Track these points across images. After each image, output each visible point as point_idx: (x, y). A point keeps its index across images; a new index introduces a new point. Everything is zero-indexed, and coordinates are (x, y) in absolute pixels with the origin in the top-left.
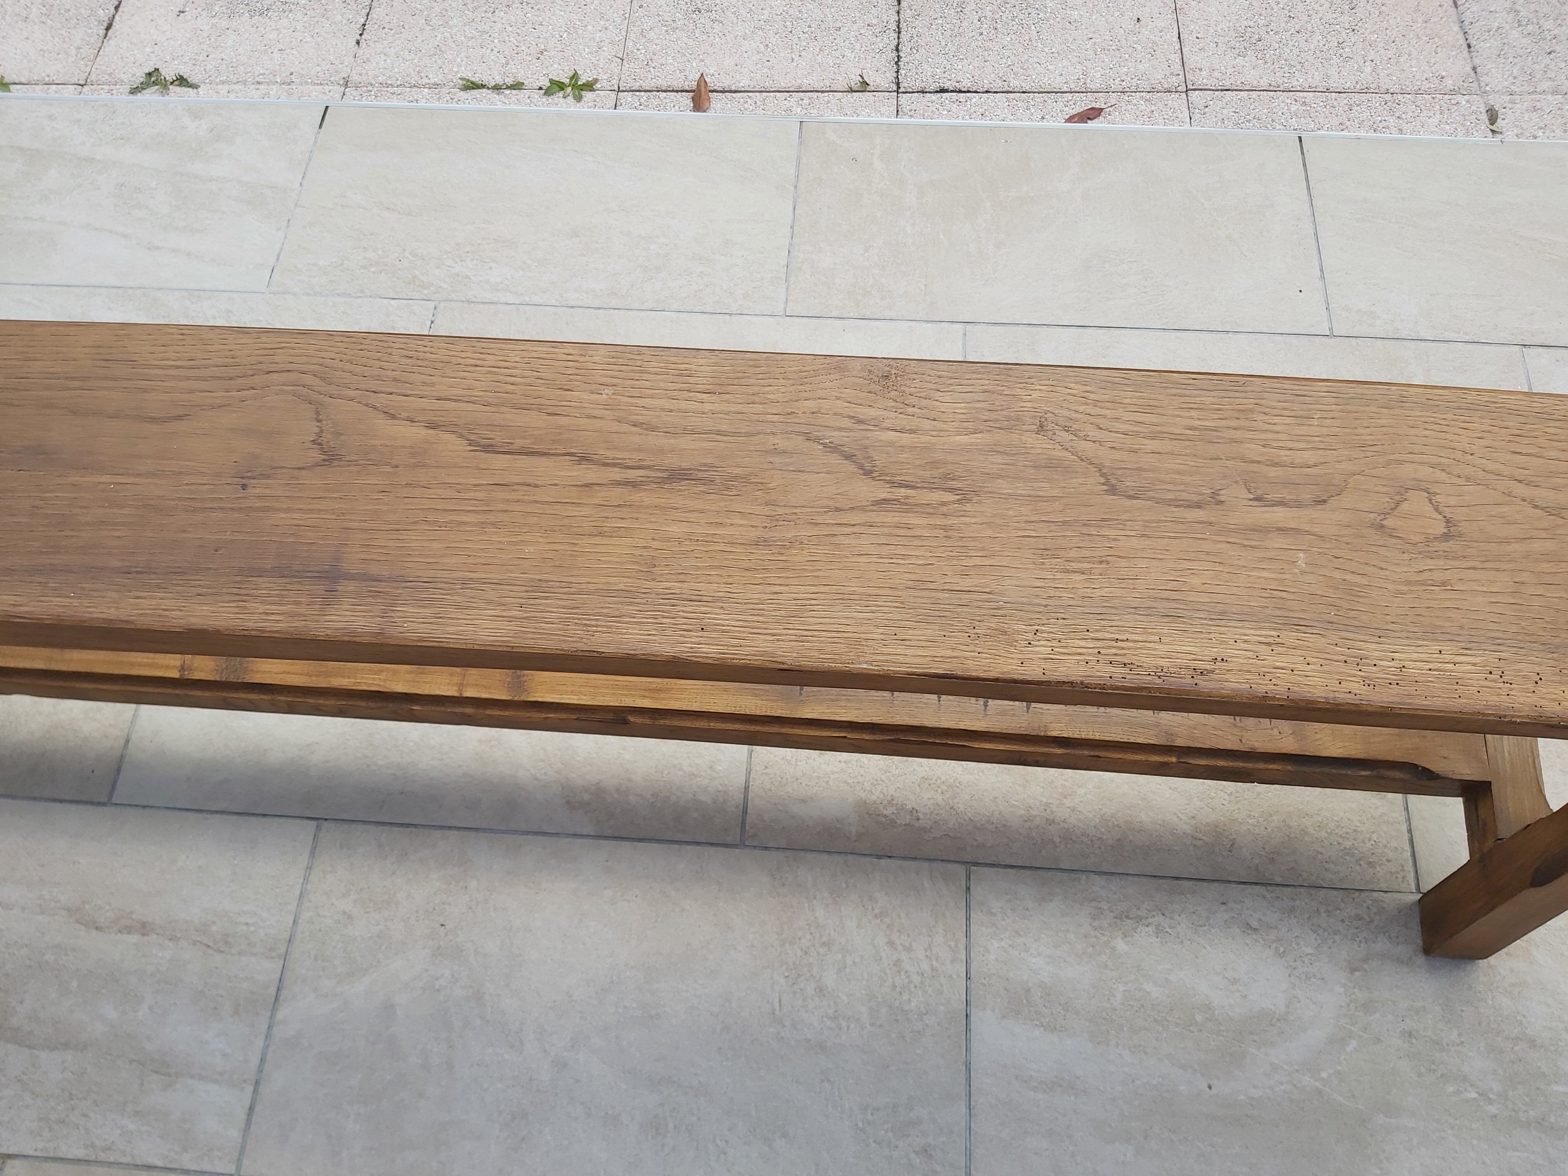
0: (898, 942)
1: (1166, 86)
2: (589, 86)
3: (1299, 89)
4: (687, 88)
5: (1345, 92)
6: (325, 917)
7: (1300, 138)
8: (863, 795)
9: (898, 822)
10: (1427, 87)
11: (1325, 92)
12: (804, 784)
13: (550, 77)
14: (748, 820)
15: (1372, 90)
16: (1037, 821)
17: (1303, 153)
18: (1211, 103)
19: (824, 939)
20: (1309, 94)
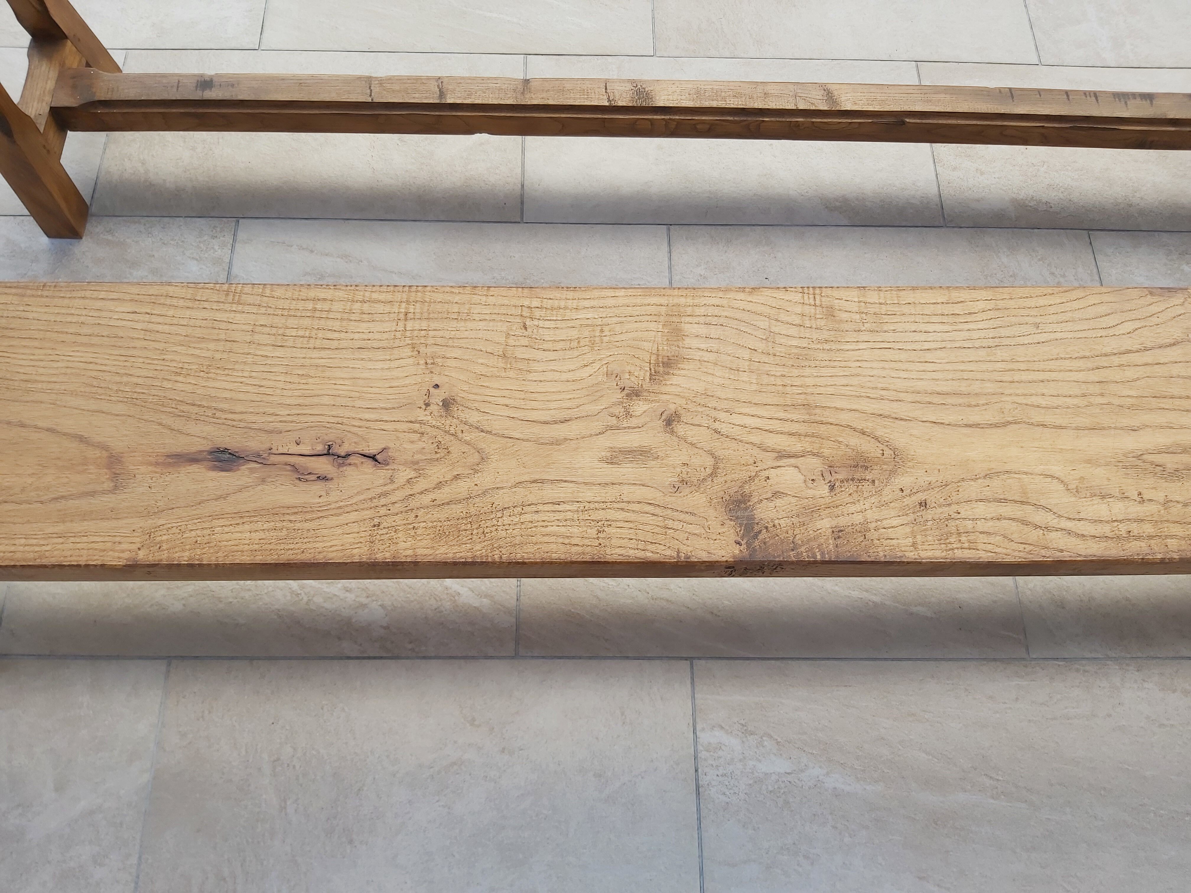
0: (1056, 273)
6: (689, 278)
19: (1011, 273)
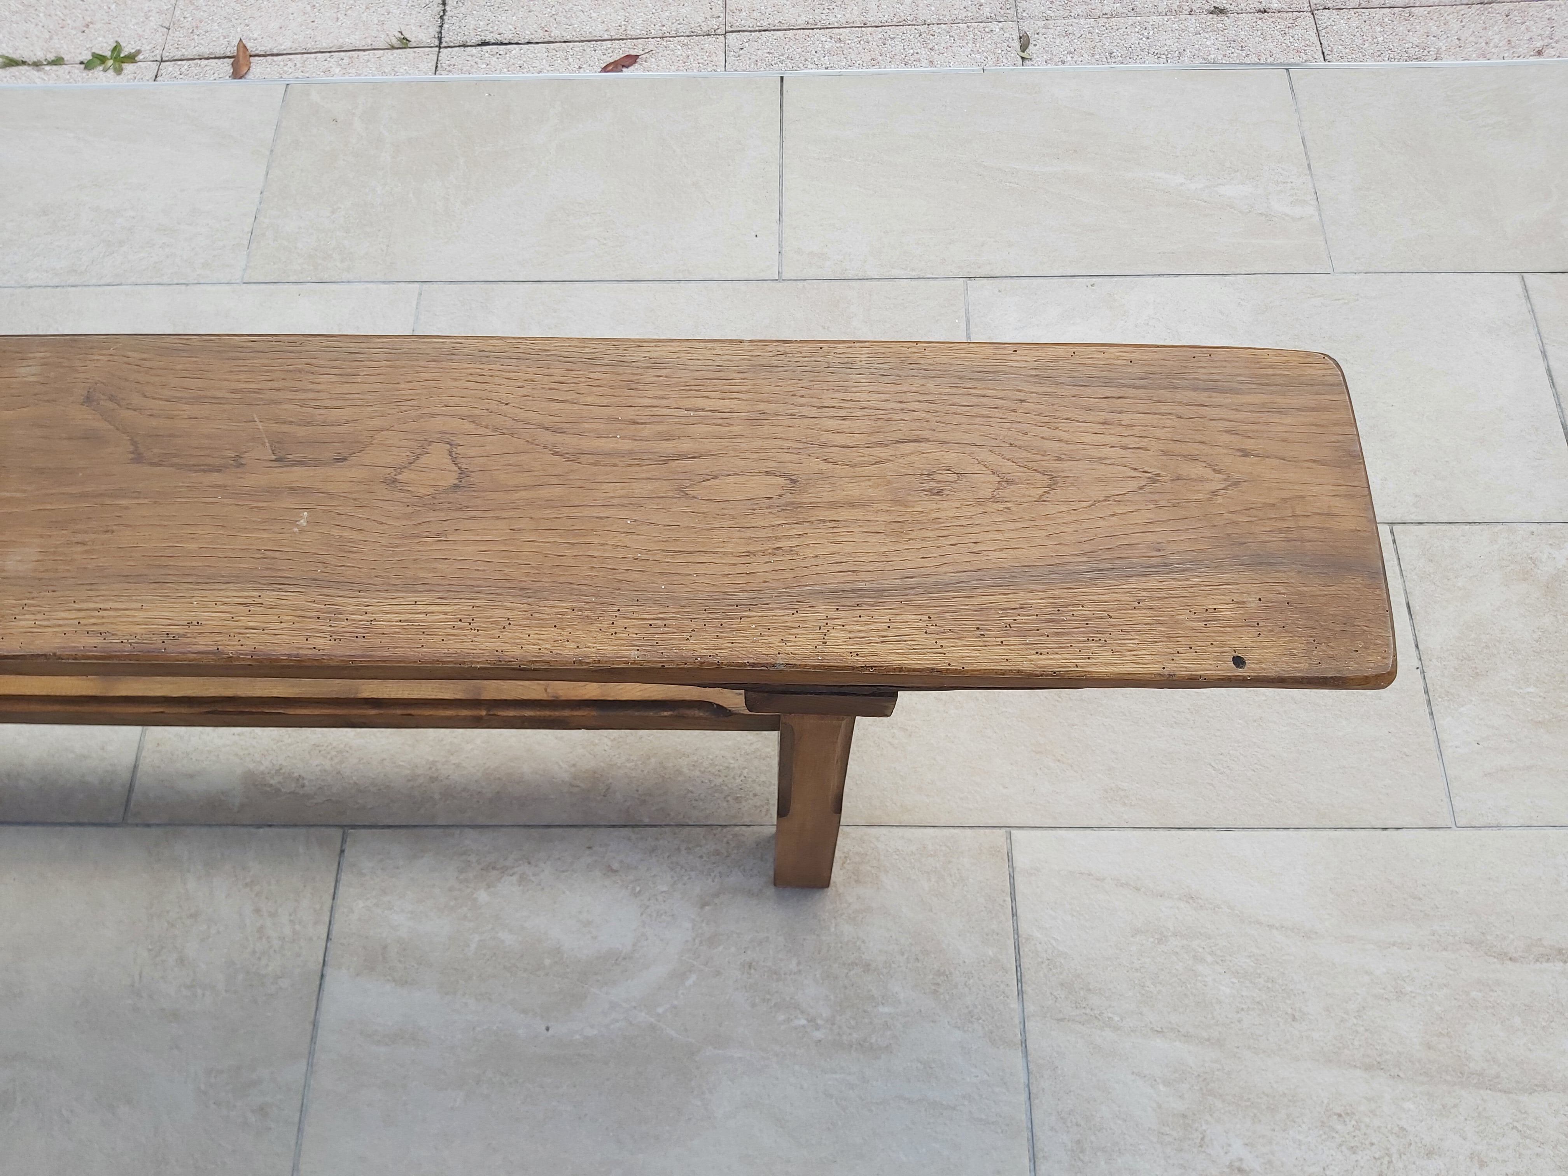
1: (705, 29)
2: (131, 58)
3: (836, 25)
4: (229, 54)
5: (882, 26)
7: (782, 78)
8: (252, 766)
9: (283, 790)
10: (964, 16)
11: (862, 27)
12: (194, 759)
13: (93, 51)
14: (134, 798)
15: (909, 23)
16: (421, 780)
17: (782, 94)
18: (747, 45)
20: (844, 30)
